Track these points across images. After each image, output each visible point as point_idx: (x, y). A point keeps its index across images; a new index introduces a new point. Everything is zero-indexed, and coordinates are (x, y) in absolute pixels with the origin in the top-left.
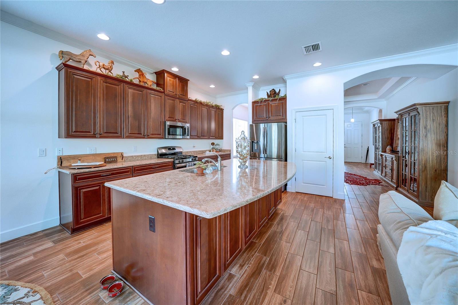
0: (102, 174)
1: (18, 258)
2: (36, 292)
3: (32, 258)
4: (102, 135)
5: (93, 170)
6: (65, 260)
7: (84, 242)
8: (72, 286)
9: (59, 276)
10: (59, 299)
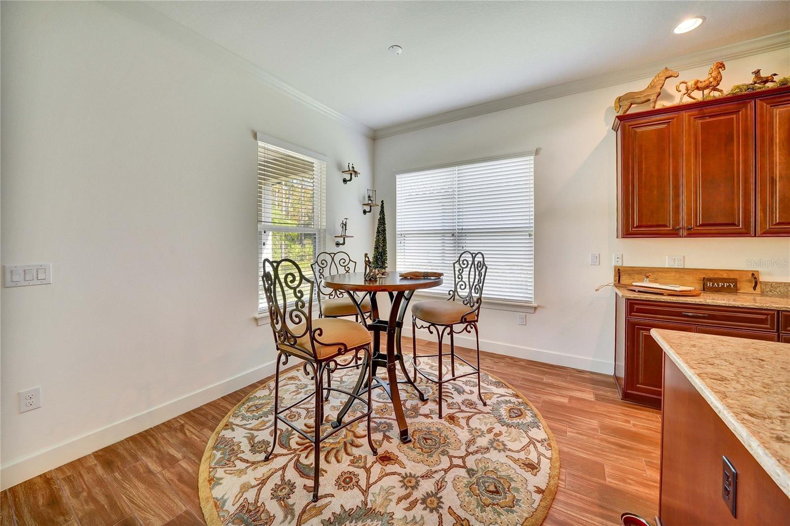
0: (686, 312)
1: (554, 391)
2: (550, 446)
3: (565, 401)
4: (692, 231)
5: (664, 299)
6: (597, 433)
7: (634, 425)
8: (587, 480)
9: (580, 448)
10: (565, 480)
